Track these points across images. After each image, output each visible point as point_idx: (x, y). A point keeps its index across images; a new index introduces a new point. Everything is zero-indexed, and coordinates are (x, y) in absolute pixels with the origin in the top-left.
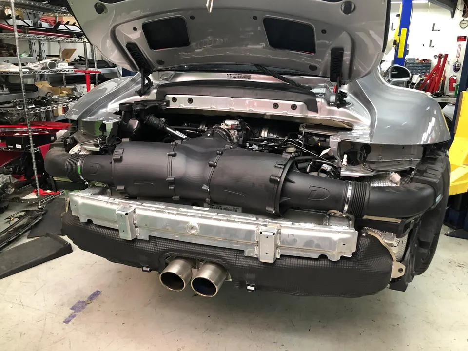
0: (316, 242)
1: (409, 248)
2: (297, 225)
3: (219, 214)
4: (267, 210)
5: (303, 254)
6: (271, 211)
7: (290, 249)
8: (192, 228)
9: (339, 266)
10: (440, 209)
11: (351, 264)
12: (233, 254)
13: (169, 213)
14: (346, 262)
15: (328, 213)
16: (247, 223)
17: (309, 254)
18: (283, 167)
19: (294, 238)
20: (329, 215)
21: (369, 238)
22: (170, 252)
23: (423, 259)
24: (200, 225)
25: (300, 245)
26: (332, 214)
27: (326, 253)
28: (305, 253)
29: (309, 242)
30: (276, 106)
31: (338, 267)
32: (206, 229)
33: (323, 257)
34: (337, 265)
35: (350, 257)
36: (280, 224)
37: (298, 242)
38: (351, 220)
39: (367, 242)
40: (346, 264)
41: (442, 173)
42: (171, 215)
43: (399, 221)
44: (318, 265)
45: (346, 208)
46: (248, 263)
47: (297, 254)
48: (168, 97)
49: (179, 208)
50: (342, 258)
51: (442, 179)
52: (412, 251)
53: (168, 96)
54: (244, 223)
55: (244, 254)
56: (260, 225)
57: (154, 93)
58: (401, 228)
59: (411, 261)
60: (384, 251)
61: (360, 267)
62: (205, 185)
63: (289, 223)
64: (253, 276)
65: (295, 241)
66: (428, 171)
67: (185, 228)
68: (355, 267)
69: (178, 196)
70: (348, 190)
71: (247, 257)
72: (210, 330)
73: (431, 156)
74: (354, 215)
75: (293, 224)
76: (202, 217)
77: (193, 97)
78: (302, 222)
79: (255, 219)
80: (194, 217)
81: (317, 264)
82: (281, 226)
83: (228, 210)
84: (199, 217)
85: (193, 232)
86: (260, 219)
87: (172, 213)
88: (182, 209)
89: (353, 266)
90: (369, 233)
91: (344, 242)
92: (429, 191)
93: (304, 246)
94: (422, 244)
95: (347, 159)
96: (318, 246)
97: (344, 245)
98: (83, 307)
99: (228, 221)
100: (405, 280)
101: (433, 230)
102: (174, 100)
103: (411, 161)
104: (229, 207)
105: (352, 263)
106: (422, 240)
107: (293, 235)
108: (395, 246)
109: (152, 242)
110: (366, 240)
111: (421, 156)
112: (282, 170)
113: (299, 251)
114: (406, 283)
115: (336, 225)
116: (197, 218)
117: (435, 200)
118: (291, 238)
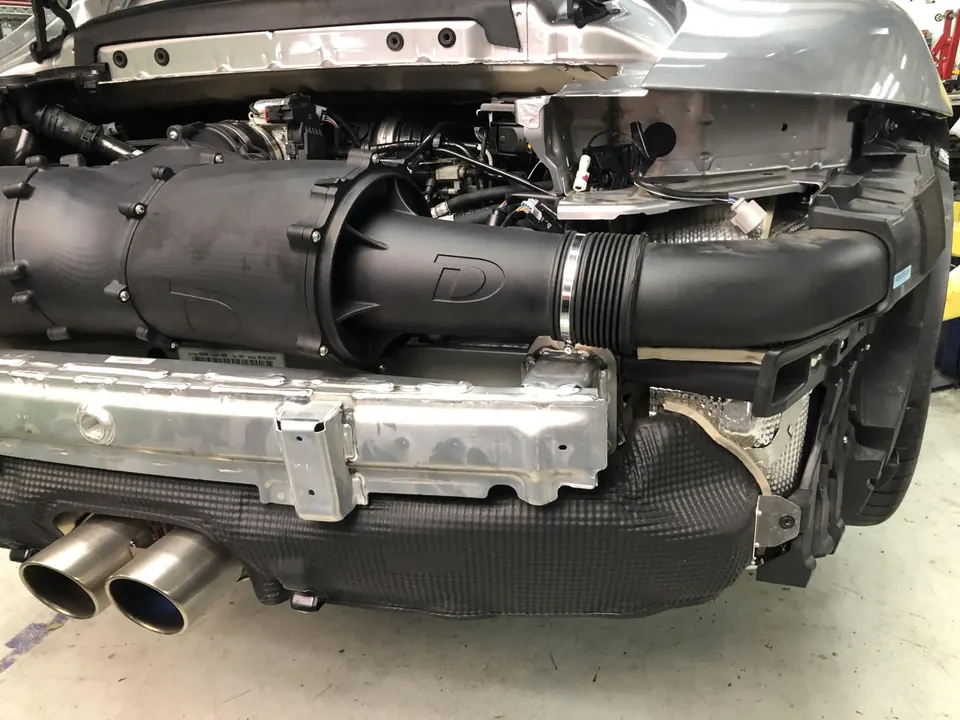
0: (469, 444)
1: (816, 450)
2: (408, 391)
3: (174, 375)
4: (301, 348)
5: (436, 487)
6: (310, 350)
7: (397, 471)
8: (95, 423)
9: (562, 519)
10: (922, 324)
11: (602, 512)
12: (231, 498)
13: (25, 379)
14: (586, 506)
15: (531, 351)
16: (249, 397)
17: (455, 484)
18: (333, 191)
19: (400, 435)
20: (537, 356)
21: (667, 425)
22: (59, 501)
23: (873, 482)
24: (113, 410)
25: (418, 456)
26: (545, 352)
27: (512, 480)
28: (441, 483)
29: (448, 448)
30: (396, 42)
31: (557, 523)
32: (131, 424)
33: (502, 493)
34: (554, 519)
35: (591, 487)
36: (351, 391)
37: (411, 448)
38: (604, 367)
39: (658, 437)
40: (586, 512)
41: (916, 200)
42: (30, 385)
43: (758, 358)
44: (492, 521)
45: (565, 323)
46: (275, 525)
47: (418, 487)
48: (105, 54)
49: (61, 363)
50: (565, 491)
51: (915, 216)
52: (830, 457)
53: (104, 50)
54: (240, 396)
55: (258, 498)
56: (289, 399)
57: (69, 47)
58: (766, 382)
59: (824, 491)
60: (727, 464)
61: (637, 522)
62: (115, 282)
63: (382, 388)
64: (296, 565)
65: (402, 444)
66: (865, 194)
67: (73, 425)
68: (618, 520)
69: (61, 326)
70: (568, 261)
71: (270, 506)
72: (337, 688)
73: (880, 150)
74: (611, 348)
75: (396, 389)
76: (115, 387)
77: (167, 45)
78: (424, 382)
79: (278, 381)
80: (93, 386)
81: (489, 517)
82: (354, 400)
83: (246, 363)
84: (109, 387)
85: (95, 434)
86: (296, 382)
87: (33, 380)
88: (70, 367)
89: (610, 520)
90: (669, 406)
91: (563, 439)
92: (867, 251)
93: (432, 460)
94: (866, 436)
95: (589, 170)
96: (477, 456)
97: (563, 447)
98: (37, 640)
99: (189, 393)
100: (806, 549)
101: (901, 390)
102: (121, 59)
103: (816, 168)
104: (247, 355)
105: (606, 508)
106: (867, 422)
107: (393, 426)
108: (762, 446)
109: (9, 474)
110: (656, 429)
111: (849, 151)
112: (330, 204)
113: (422, 476)
114: (809, 561)
115: (538, 385)
116: (104, 392)
117: (889, 282)
118: (389, 437)
